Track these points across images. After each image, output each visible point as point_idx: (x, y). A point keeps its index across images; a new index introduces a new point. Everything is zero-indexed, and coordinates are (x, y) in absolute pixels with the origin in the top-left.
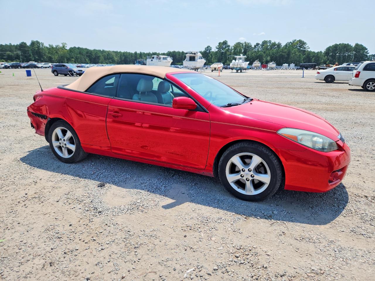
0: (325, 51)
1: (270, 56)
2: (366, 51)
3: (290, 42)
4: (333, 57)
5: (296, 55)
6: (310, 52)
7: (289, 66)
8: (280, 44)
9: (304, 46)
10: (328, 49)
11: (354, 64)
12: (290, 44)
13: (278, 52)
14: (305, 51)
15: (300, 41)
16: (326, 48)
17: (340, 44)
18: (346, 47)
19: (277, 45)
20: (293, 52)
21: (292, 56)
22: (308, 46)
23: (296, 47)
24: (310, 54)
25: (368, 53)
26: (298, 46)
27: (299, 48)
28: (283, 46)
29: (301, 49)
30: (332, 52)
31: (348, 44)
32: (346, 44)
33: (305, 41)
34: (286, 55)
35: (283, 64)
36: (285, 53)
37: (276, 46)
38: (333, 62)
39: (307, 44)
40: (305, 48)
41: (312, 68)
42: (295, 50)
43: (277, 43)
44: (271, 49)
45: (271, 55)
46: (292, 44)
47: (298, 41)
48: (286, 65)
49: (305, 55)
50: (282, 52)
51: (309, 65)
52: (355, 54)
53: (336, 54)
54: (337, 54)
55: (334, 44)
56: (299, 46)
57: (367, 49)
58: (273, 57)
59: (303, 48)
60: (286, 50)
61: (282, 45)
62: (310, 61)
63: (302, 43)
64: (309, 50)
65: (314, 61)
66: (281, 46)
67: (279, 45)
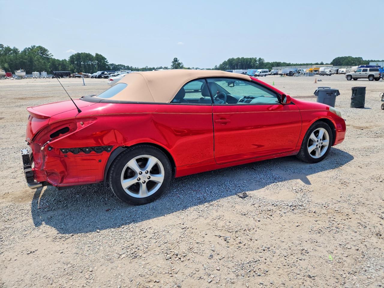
0: (69, 59)
1: (7, 62)
2: (106, 60)
3: (29, 48)
4: (79, 65)
5: (40, 62)
6: (54, 59)
7: (40, 74)
8: (17, 49)
9: (46, 53)
10: (72, 57)
11: (107, 72)
12: (30, 50)
13: (16, 59)
14: (48, 59)
15: (41, 48)
16: (69, 56)
17: (82, 53)
18: (87, 57)
19: (12, 50)
20: (35, 58)
21: (36, 63)
22: (51, 54)
23: (38, 54)
24: (55, 62)
25: (108, 63)
26: (39, 53)
27: (41, 55)
28: (21, 52)
29: (44, 56)
30: (76, 60)
31: (89, 54)
32: (87, 54)
33: (46, 48)
34: (27, 62)
35: (33, 73)
36: (26, 59)
37: (12, 52)
38: (81, 71)
39: (48, 51)
40: (47, 55)
41: (68, 76)
42: (37, 57)
43: (12, 48)
44: (6, 54)
45: (9, 62)
46: (31, 50)
47: (37, 47)
48: (36, 73)
49: (49, 62)
50: (22, 58)
51: (63, 73)
52: (98, 63)
53: (80, 63)
54: (82, 63)
55: (76, 53)
56: (41, 53)
57: (106, 59)
58: (11, 64)
59: (45, 55)
60: (26, 57)
61: (19, 50)
62: (57, 69)
63: (43, 51)
64: (53, 57)
65: (61, 70)
66: (19, 52)
67: (15, 51)
